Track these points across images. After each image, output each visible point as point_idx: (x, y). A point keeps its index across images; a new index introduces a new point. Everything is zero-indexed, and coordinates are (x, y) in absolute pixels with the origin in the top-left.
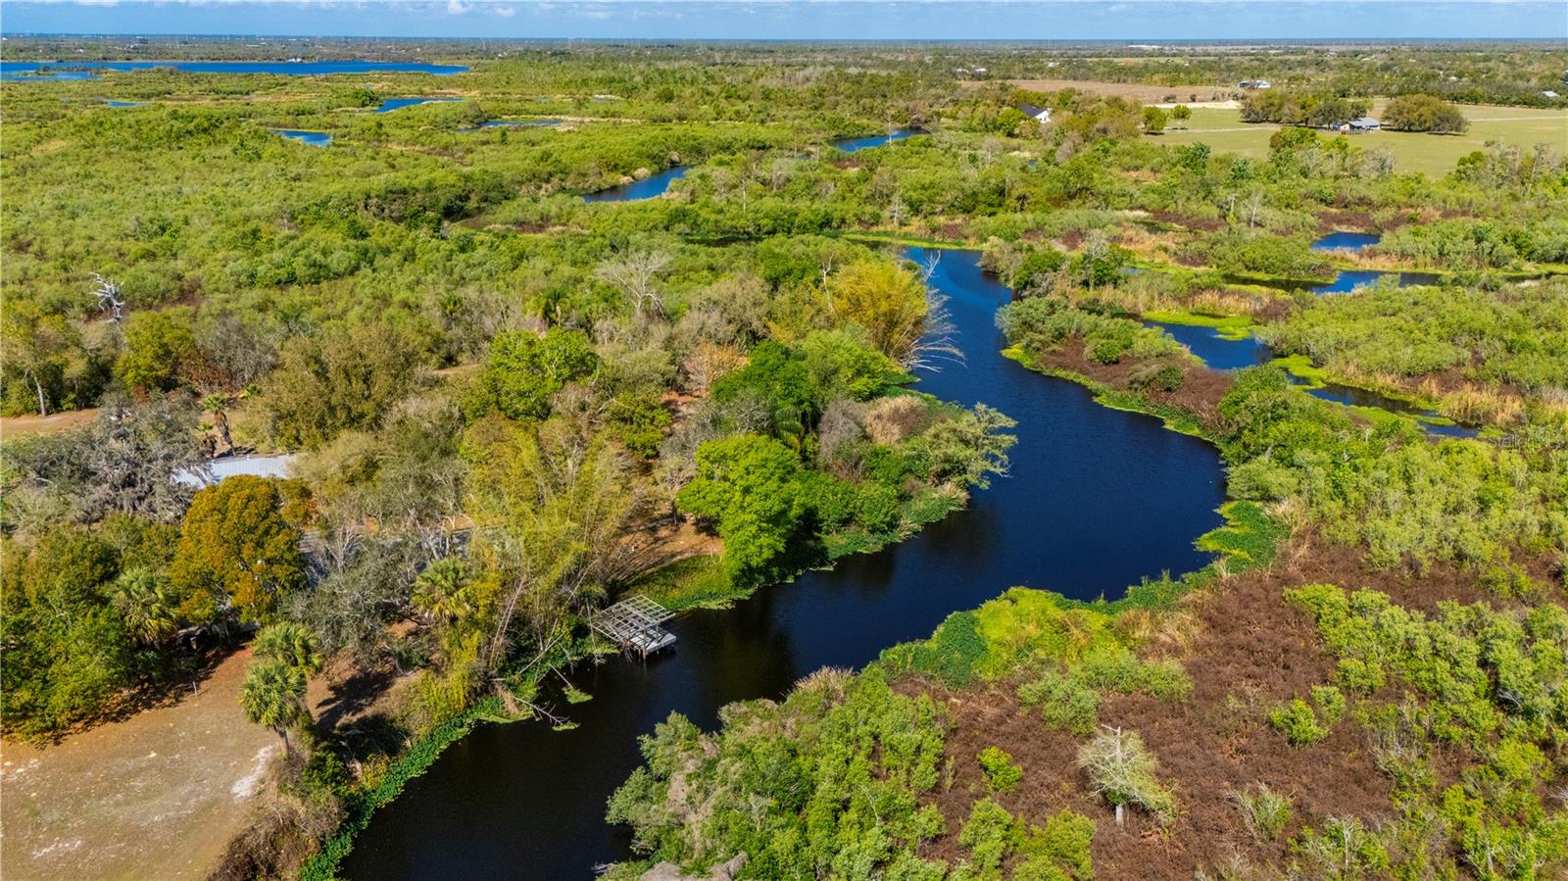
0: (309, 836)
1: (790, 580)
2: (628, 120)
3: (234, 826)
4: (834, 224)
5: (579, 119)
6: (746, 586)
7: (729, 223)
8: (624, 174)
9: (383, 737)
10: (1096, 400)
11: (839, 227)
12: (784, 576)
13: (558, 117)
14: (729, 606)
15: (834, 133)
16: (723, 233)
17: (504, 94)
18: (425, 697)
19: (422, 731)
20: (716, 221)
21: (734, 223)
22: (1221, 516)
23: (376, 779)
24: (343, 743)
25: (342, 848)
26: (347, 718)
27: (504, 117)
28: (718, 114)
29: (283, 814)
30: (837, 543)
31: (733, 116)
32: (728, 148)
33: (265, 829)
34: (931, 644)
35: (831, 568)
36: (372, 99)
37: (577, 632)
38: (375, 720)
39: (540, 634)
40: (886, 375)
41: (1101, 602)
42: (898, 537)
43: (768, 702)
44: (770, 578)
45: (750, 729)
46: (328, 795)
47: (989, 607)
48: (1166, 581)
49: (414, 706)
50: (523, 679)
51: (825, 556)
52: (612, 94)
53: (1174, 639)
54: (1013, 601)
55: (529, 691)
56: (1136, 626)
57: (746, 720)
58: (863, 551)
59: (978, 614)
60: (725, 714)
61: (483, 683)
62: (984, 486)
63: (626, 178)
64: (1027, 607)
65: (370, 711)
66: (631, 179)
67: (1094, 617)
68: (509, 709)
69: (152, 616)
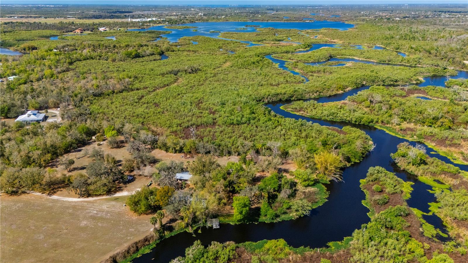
0: (155, 239)
3: (147, 234)
4: (374, 122)
5: (358, 59)
6: (239, 222)
9: (171, 229)
10: (362, 201)
12: (247, 222)
13: (353, 57)
14: (234, 224)
17: (349, 43)
18: (179, 224)
19: (177, 230)
22: (344, 239)
23: (167, 234)
24: (165, 228)
25: (158, 242)
26: (168, 225)
27: (338, 56)
29: (152, 235)
30: (262, 219)
33: (150, 236)
34: (254, 243)
35: (256, 223)
36: (309, 46)
37: (206, 221)
38: (171, 226)
39: (200, 220)
40: (322, 180)
41: (291, 247)
42: (275, 221)
43: (219, 243)
44: (244, 222)
45: (213, 246)
46: (158, 234)
47: (273, 240)
48: (307, 248)
49: (177, 225)
50: (195, 226)
51: (257, 221)
52: (382, 44)
53: (292, 259)
54: (278, 241)
55: (195, 228)
56: (290, 254)
57: (215, 245)
58: (266, 222)
59: (269, 241)
60: (212, 242)
61: (187, 225)
62: (302, 216)
63: (341, 91)
64: (278, 243)
65: (171, 224)
66: (343, 92)
67: (287, 250)
68: (190, 230)
69: (152, 203)
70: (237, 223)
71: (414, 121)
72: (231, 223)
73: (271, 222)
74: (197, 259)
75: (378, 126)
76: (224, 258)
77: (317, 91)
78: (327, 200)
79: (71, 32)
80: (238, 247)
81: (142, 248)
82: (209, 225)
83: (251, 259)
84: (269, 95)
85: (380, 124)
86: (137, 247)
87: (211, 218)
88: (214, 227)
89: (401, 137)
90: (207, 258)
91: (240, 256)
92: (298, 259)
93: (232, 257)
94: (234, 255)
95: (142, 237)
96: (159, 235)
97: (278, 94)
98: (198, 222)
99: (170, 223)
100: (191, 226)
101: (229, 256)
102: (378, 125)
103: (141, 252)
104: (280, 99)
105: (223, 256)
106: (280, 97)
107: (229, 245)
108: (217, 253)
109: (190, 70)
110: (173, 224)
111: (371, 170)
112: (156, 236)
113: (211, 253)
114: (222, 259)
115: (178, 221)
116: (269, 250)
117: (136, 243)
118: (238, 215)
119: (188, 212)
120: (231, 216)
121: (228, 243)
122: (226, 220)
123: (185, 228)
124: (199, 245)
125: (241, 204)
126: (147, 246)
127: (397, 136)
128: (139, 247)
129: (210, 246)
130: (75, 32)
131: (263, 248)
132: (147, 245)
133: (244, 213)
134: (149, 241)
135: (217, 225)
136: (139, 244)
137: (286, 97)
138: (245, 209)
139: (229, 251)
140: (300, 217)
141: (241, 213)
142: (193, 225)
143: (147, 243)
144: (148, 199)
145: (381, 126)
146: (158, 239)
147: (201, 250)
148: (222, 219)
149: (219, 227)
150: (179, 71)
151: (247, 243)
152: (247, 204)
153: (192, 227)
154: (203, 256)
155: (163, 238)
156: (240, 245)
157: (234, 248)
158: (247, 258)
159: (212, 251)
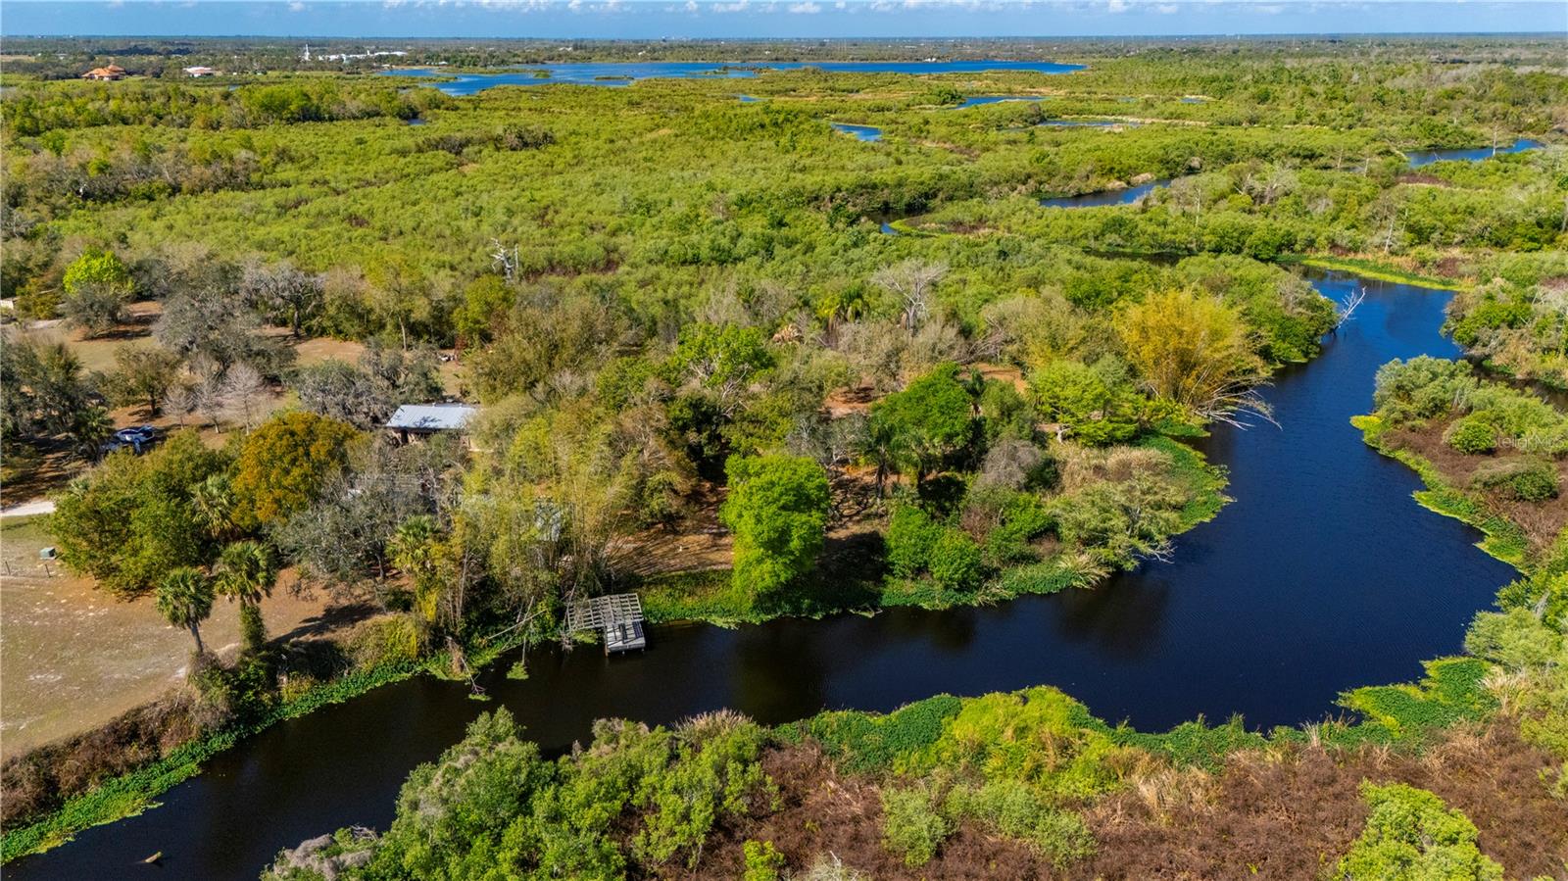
0: (197, 724)
1: (817, 617)
2: (1192, 123)
4: (1297, 247)
5: (1139, 121)
6: (767, 611)
7: (1168, 237)
8: (1119, 179)
9: (324, 661)
10: (1417, 495)
11: (1303, 250)
12: (813, 610)
13: (1120, 118)
14: (733, 626)
15: (1427, 142)
16: (1162, 246)
17: (1089, 93)
18: (386, 636)
19: (365, 667)
20: (1155, 234)
21: (1174, 237)
22: (1425, 669)
23: (295, 694)
24: (284, 657)
25: (221, 743)
26: (309, 638)
27: (1065, 116)
28: (1298, 117)
29: (181, 699)
30: (899, 591)
31: (1316, 120)
32: (1265, 156)
33: (165, 706)
34: (879, 720)
35: (870, 615)
36: (953, 97)
37: (559, 613)
38: (329, 645)
39: (519, 606)
40: (1168, 423)
41: (1121, 729)
42: (977, 599)
43: (643, 727)
44: (797, 609)
45: (605, 748)
46: (219, 694)
47: (989, 698)
48: (1232, 729)
49: (371, 641)
50: (491, 645)
51: (873, 599)
52: (1203, 94)
53: (1161, 800)
54: (1025, 700)
55: (488, 656)
56: (1129, 768)
57: (614, 739)
58: (925, 606)
59: (968, 703)
60: (598, 727)
61: (436, 638)
62: (1129, 566)
63: (1118, 183)
64: (1032, 710)
65: (327, 636)
66: (1124, 184)
67: (1099, 744)
68: (453, 667)
69: (214, 516)
70: (755, 620)
71: (1459, 237)
72: (719, 622)
73: (955, 607)
74: (479, 829)
75: (1320, 259)
76: (686, 817)
77: (1029, 176)
78: (1227, 499)
79: (77, 77)
80: (769, 745)
81: (93, 789)
82: (575, 631)
83: (873, 813)
84: (839, 190)
85: (1326, 253)
86: (51, 784)
87: (594, 595)
88: (613, 641)
89: (1437, 287)
90: (556, 817)
91: (794, 801)
92: (1198, 795)
93: (736, 805)
94: (754, 791)
95: (95, 717)
96: (229, 697)
97: (875, 187)
98: (509, 618)
99: (319, 629)
100: (464, 642)
101: (719, 798)
102: (1320, 255)
103: (76, 814)
104: (886, 204)
105: (673, 798)
106: (884, 195)
107: (709, 734)
108: (632, 783)
109: (512, 139)
110: (344, 636)
111: (1386, 377)
112: (210, 703)
113: (582, 787)
114: (667, 821)
115: (377, 618)
116: (981, 752)
117: (45, 757)
118: (760, 561)
119: (436, 548)
120: (712, 582)
121: (701, 722)
122: (687, 607)
123: (421, 654)
124: (498, 739)
125: (778, 490)
126: (127, 777)
127: (1414, 283)
128: (67, 780)
129: (586, 747)
130: (91, 77)
131: (941, 743)
132: (132, 767)
133: (795, 544)
134: (153, 741)
135: (631, 633)
136: (71, 763)
137: (908, 195)
138: (799, 518)
139: (720, 771)
140: (1119, 572)
141: (776, 544)
142: (477, 640)
143: (133, 752)
144: (186, 496)
145: (1330, 260)
146: (224, 729)
147: (510, 765)
148: (659, 598)
149: (641, 641)
150: (468, 142)
151: (829, 718)
152: (814, 494)
153: (469, 650)
154: (529, 812)
155: (259, 720)
156: (786, 732)
157: (751, 751)
158: (845, 811)
159: (595, 774)
